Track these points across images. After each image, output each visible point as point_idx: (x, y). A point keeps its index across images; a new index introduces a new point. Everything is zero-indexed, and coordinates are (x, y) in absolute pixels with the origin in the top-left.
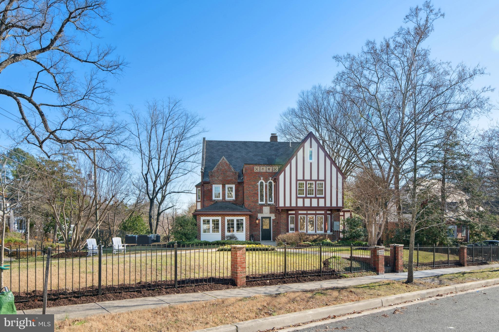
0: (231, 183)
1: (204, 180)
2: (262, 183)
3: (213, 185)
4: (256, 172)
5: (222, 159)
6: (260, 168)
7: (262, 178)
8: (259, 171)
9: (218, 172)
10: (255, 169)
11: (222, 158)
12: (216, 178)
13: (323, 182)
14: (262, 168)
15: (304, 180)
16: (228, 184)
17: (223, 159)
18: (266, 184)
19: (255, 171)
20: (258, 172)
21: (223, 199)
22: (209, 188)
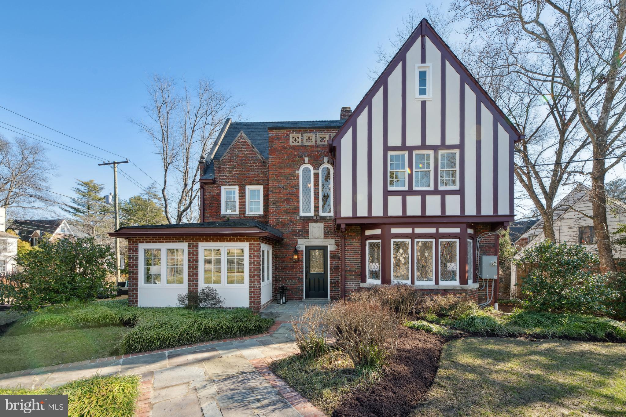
0: (256, 182)
1: (204, 178)
2: (307, 171)
3: (223, 188)
4: (293, 147)
5: (238, 137)
6: (302, 136)
7: (306, 159)
8: (300, 144)
9: (231, 161)
10: (291, 140)
11: (240, 134)
12: (228, 174)
13: (457, 152)
14: (306, 136)
15: (404, 147)
16: (250, 184)
17: (241, 136)
18: (316, 171)
19: (291, 143)
20: (297, 146)
21: (240, 214)
22: (215, 192)
